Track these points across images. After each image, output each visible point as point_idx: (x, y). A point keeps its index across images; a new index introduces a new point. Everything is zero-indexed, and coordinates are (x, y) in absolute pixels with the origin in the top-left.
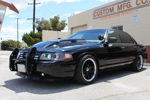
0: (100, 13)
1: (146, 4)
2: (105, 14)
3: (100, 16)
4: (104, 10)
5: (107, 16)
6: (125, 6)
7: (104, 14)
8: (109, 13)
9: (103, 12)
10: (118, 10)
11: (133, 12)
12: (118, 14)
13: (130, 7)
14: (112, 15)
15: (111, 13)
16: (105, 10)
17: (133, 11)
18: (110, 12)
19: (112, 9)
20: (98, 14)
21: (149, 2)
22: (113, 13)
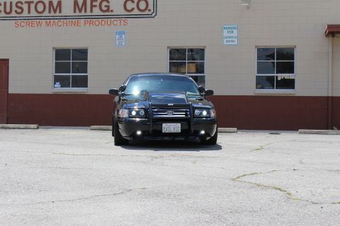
0: (14, 8)
1: (147, 12)
3: (13, 14)
4: (29, 3)
5: (36, 18)
6: (96, 6)
7: (29, 12)
8: (46, 13)
9: (25, 7)
10: (75, 12)
11: (115, 23)
12: (74, 20)
13: (108, 10)
14: (56, 21)
15: (52, 14)
16: (33, 2)
17: (117, 22)
18: (50, 12)
19: (55, 4)
20: (8, 10)
21: (152, 11)
22: (60, 15)
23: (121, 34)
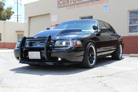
0: (66, 2)
2: (73, 3)
3: (66, 4)
5: (74, 5)
7: (71, 3)
11: (104, 2)
12: (87, 3)
15: (79, 2)
18: (78, 1)
20: (64, 3)
22: (82, 2)
23: (106, 7)
